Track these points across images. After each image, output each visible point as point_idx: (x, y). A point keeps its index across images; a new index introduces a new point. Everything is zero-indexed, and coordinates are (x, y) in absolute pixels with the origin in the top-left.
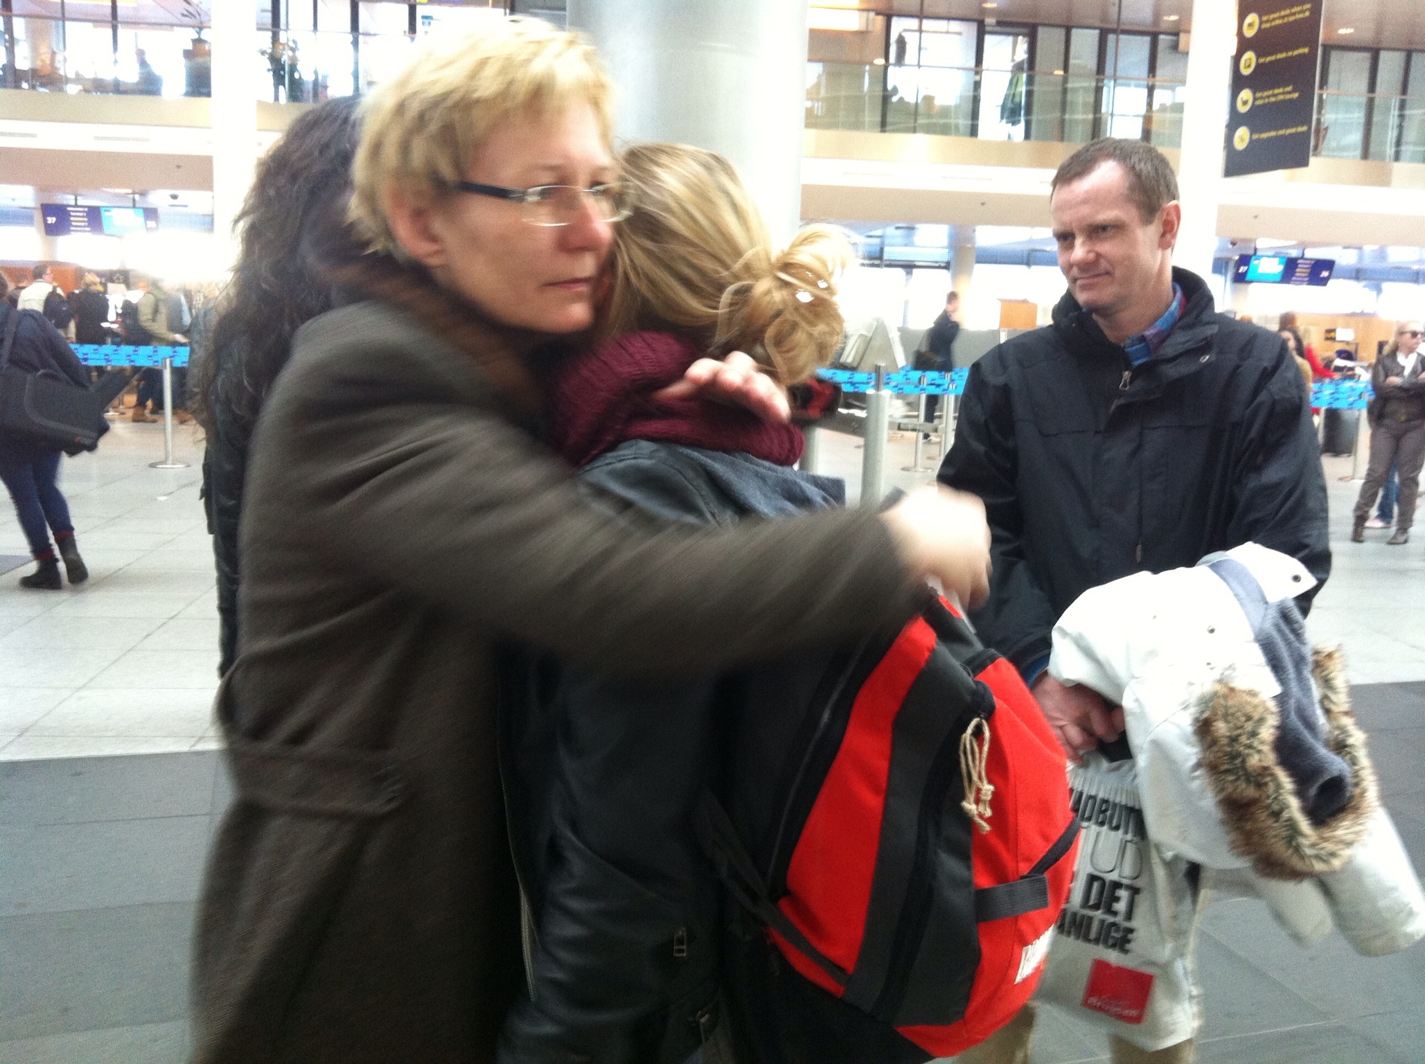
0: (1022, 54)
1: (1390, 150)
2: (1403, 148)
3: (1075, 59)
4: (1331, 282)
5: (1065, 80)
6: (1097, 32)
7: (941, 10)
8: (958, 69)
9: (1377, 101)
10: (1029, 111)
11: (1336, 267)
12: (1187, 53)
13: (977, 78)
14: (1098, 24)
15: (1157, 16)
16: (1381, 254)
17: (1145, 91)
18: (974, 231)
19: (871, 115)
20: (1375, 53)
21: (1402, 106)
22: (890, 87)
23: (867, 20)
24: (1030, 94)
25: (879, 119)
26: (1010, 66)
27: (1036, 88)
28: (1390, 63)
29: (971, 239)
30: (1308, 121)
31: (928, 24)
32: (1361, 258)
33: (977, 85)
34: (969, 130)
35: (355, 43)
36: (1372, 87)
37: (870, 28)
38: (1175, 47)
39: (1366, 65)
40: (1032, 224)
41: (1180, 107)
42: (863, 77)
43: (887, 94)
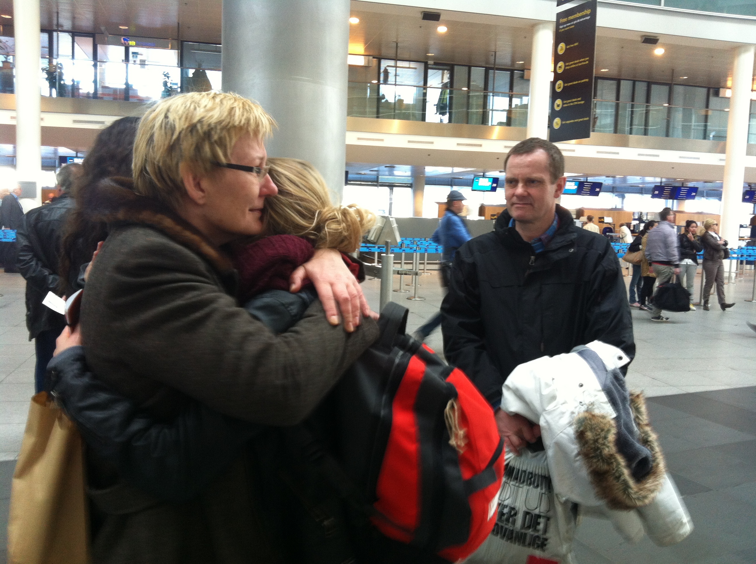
0: (446, 80)
1: (627, 128)
2: (634, 127)
3: (473, 82)
4: (601, 194)
5: (468, 92)
6: (484, 69)
7: (406, 57)
8: (414, 86)
9: (620, 104)
10: (451, 108)
11: (603, 186)
12: (528, 80)
13: (425, 91)
14: (484, 65)
15: (513, 61)
16: (624, 180)
17: (508, 99)
18: (425, 168)
19: (371, 108)
20: (618, 81)
21: (633, 106)
22: (381, 95)
23: (369, 60)
24: (451, 98)
25: (375, 110)
26: (440, 86)
27: (454, 96)
28: (626, 86)
29: (423, 172)
30: (589, 115)
31: (399, 64)
32: (614, 182)
33: (425, 94)
34: (421, 117)
35: (95, 66)
36: (618, 98)
37: (370, 65)
38: (522, 77)
39: (614, 87)
40: (453, 165)
41: (526, 106)
42: (366, 90)
43: (379, 98)
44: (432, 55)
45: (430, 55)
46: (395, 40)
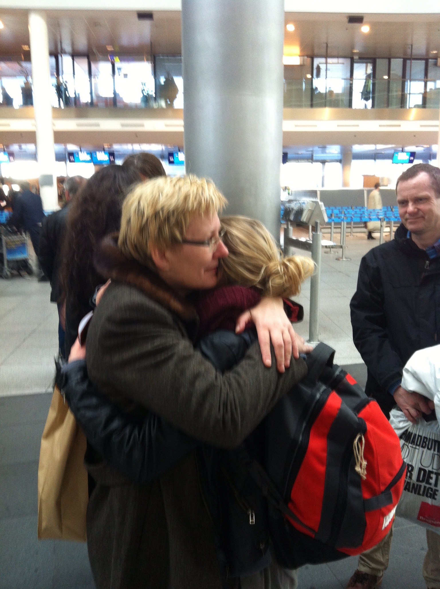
0: (370, 71)
3: (393, 70)
5: (389, 81)
6: (402, 60)
7: (335, 53)
8: (342, 79)
13: (351, 82)
14: (402, 56)
15: (428, 51)
17: (424, 83)
18: (352, 147)
19: (306, 100)
22: (314, 87)
23: (304, 60)
25: (309, 102)
26: (364, 77)
29: (351, 150)
31: (330, 60)
33: (351, 85)
34: (348, 104)
37: (305, 63)
38: (436, 64)
40: (375, 143)
42: (302, 84)
43: (313, 90)
44: (358, 51)
45: (355, 51)
46: (325, 41)
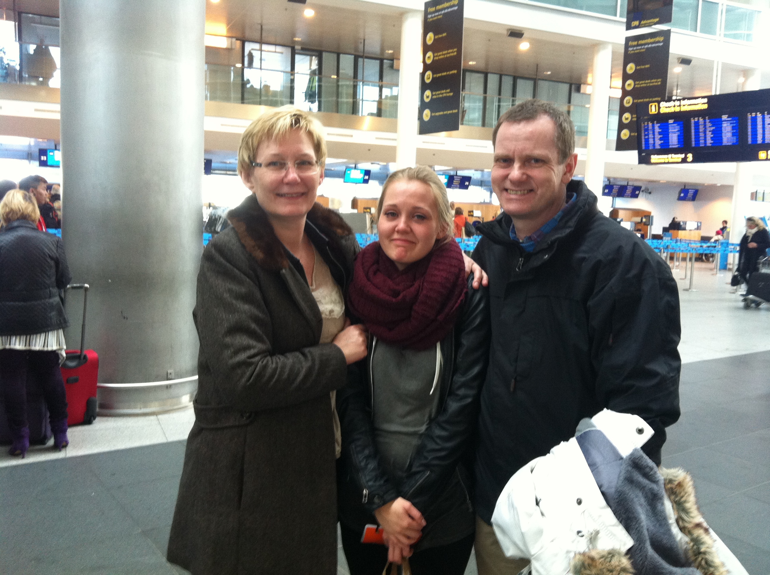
0: (315, 66)
3: (342, 70)
4: (470, 187)
5: (338, 80)
6: (353, 57)
7: (272, 40)
8: (281, 71)
9: (488, 98)
11: (472, 180)
12: (398, 70)
13: (292, 77)
14: (353, 52)
15: (383, 50)
17: (378, 89)
19: (235, 94)
20: (486, 74)
21: (499, 100)
23: (232, 42)
24: (320, 87)
26: (309, 72)
27: (323, 84)
28: (493, 79)
30: (457, 107)
31: (265, 47)
32: (483, 176)
33: (292, 81)
36: (485, 91)
37: (233, 47)
38: (392, 66)
39: (482, 80)
41: (396, 98)
42: (230, 73)
44: (299, 39)
45: (297, 39)
46: (260, 22)
